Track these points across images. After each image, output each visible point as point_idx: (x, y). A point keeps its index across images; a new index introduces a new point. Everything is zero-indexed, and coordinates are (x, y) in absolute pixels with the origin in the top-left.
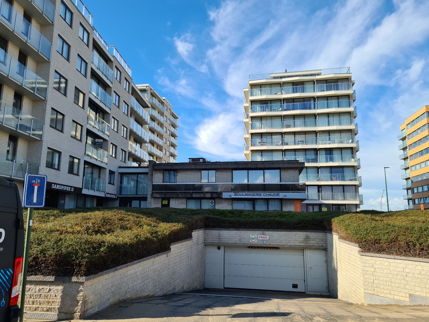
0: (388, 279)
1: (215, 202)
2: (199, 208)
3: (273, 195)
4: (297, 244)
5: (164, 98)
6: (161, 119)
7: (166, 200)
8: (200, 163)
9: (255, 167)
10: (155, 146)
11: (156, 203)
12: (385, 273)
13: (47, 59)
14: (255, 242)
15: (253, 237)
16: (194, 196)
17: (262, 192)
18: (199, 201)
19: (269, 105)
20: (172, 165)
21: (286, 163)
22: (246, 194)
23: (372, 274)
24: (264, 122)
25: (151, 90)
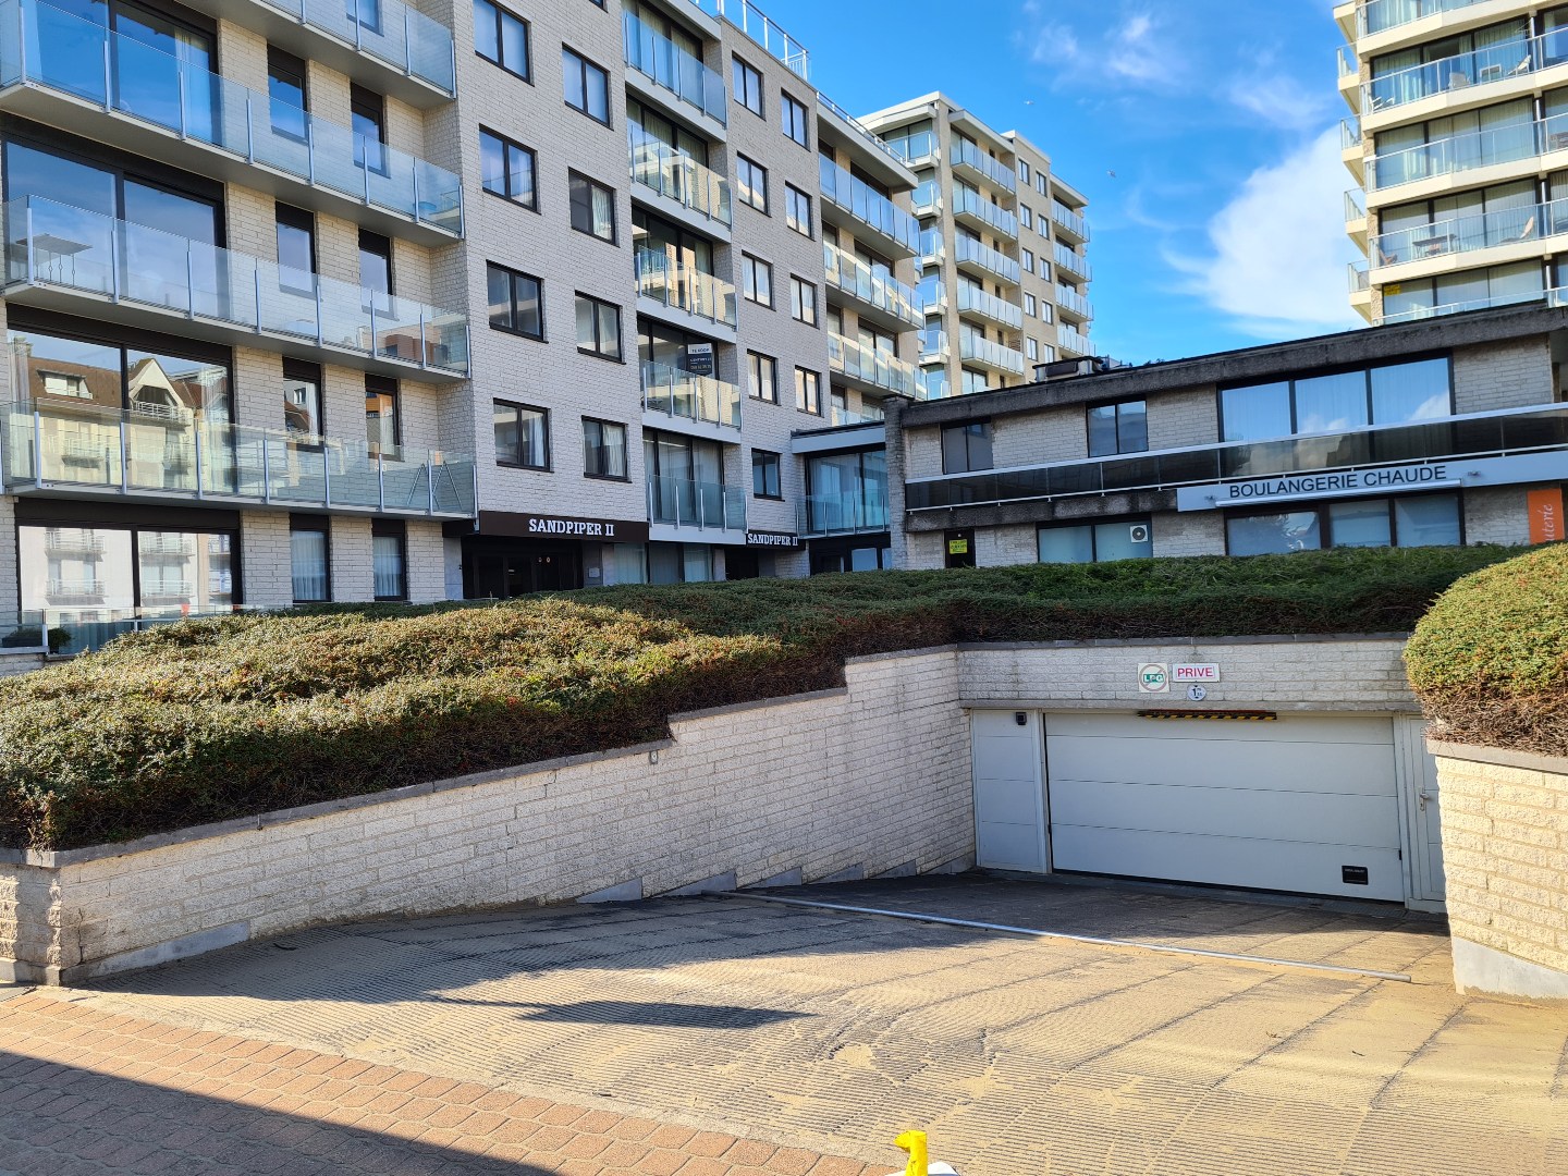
0: (1548, 876)
1: (1150, 529)
2: (1088, 559)
3: (1411, 477)
4: (1355, 696)
5: (1011, 134)
6: (1007, 223)
7: (960, 539)
8: (1080, 377)
9: (1320, 360)
10: (991, 333)
11: (926, 553)
12: (1536, 846)
13: (444, 94)
14: (1159, 692)
15: (1152, 670)
16: (1062, 512)
17: (1356, 469)
18: (1086, 532)
19: (1465, 55)
20: (969, 403)
21: (1475, 322)
22: (1281, 487)
23: (1480, 848)
24: (1440, 141)
25: (951, 115)
